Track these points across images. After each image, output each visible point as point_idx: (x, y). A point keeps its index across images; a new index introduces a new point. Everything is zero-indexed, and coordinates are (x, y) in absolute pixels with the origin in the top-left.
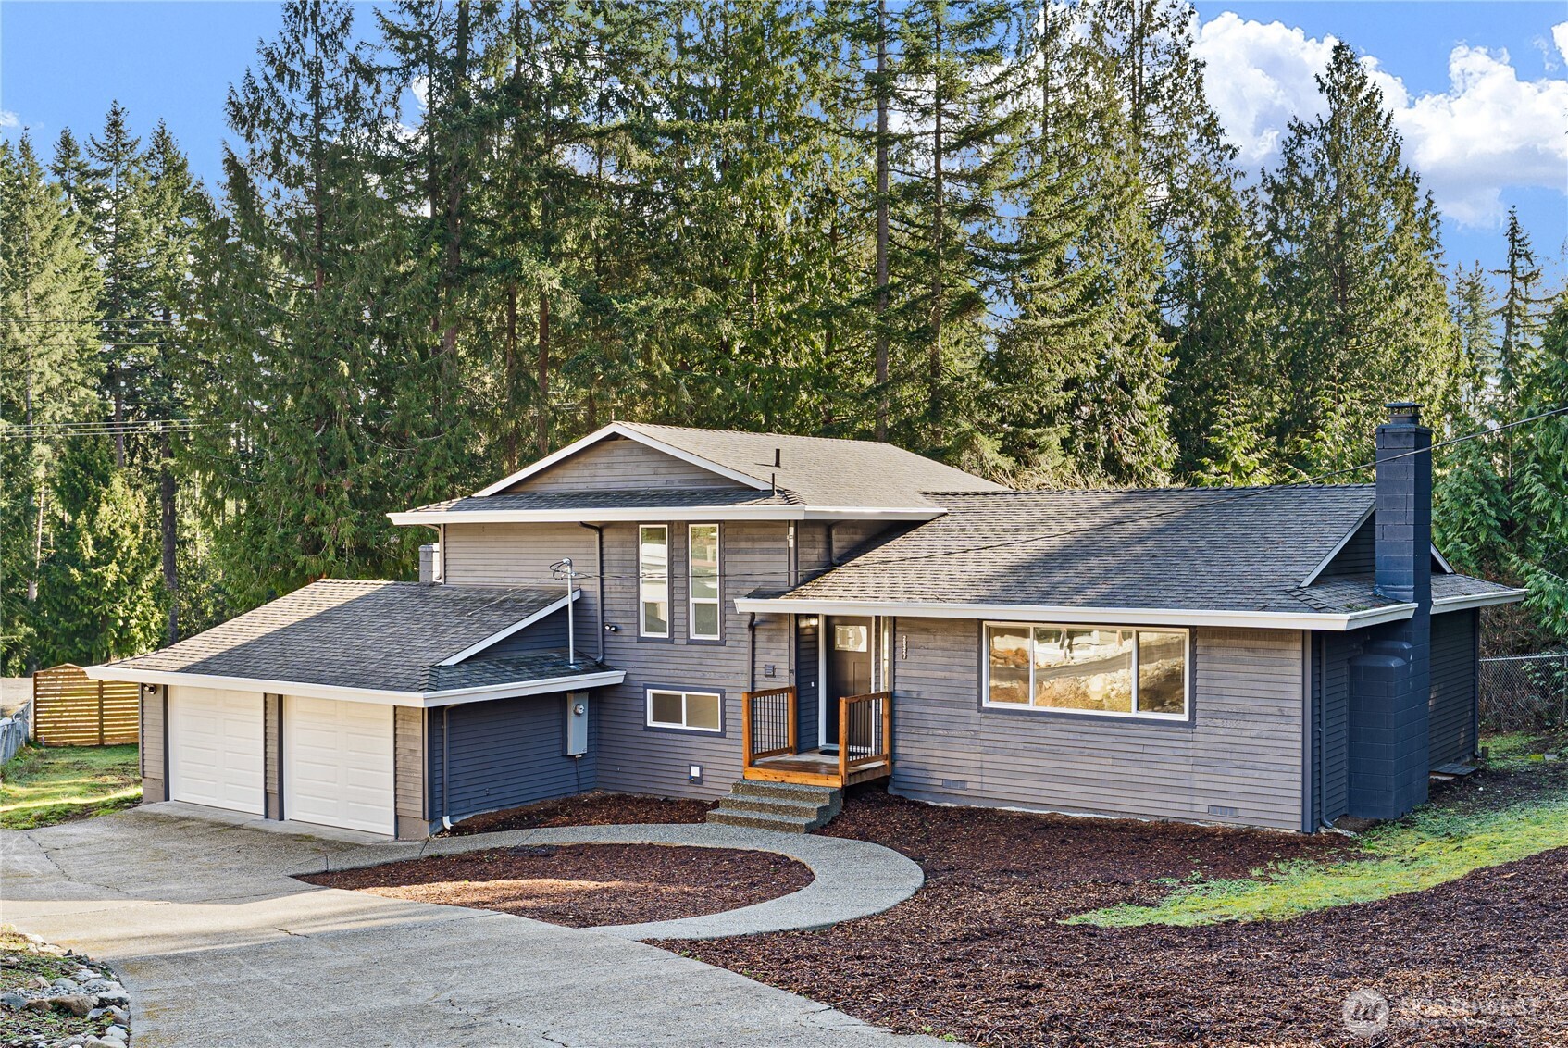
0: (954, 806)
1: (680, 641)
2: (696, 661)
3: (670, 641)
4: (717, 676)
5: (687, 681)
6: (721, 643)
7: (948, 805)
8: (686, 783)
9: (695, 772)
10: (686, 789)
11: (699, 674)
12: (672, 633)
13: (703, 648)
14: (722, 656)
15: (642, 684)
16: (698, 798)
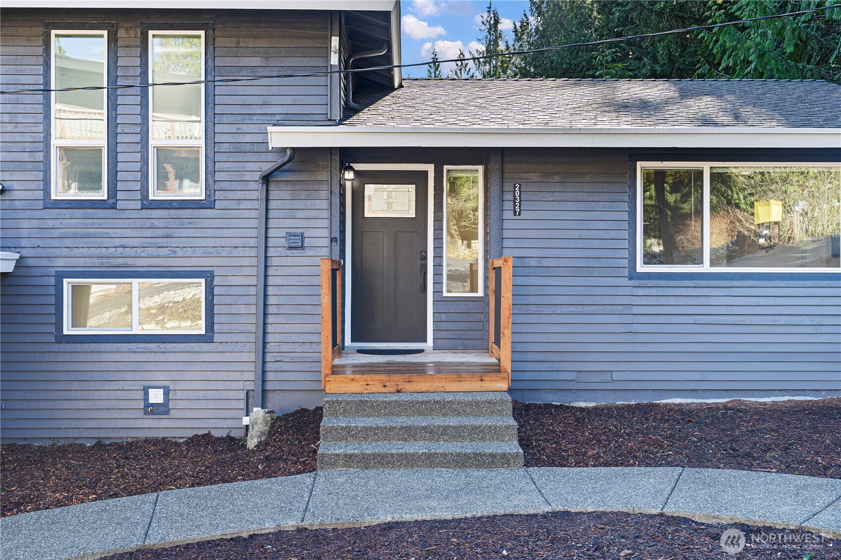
0: (592, 405)
1: (128, 202)
2: (160, 232)
3: (110, 204)
4: (199, 252)
5: (139, 262)
6: (207, 204)
7: (583, 404)
8: (140, 414)
9: (156, 396)
10: (139, 424)
11: (165, 251)
12: (113, 190)
13: (173, 213)
14: (206, 223)
15: (53, 271)
16: (160, 435)
